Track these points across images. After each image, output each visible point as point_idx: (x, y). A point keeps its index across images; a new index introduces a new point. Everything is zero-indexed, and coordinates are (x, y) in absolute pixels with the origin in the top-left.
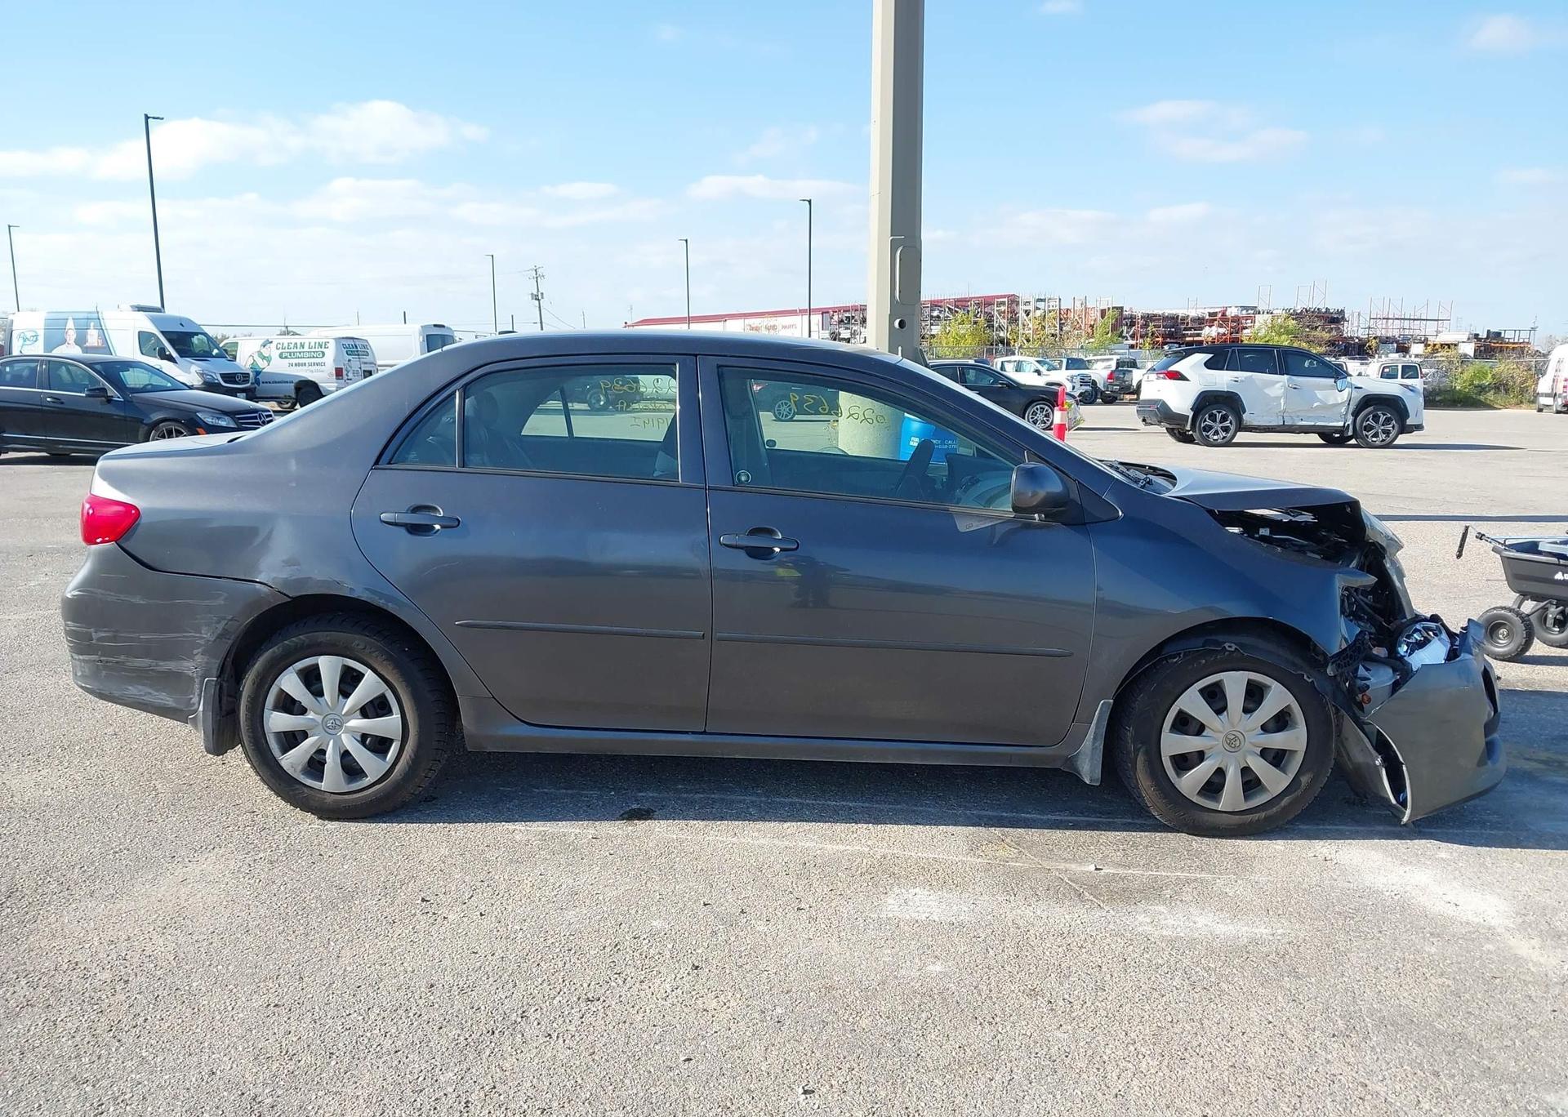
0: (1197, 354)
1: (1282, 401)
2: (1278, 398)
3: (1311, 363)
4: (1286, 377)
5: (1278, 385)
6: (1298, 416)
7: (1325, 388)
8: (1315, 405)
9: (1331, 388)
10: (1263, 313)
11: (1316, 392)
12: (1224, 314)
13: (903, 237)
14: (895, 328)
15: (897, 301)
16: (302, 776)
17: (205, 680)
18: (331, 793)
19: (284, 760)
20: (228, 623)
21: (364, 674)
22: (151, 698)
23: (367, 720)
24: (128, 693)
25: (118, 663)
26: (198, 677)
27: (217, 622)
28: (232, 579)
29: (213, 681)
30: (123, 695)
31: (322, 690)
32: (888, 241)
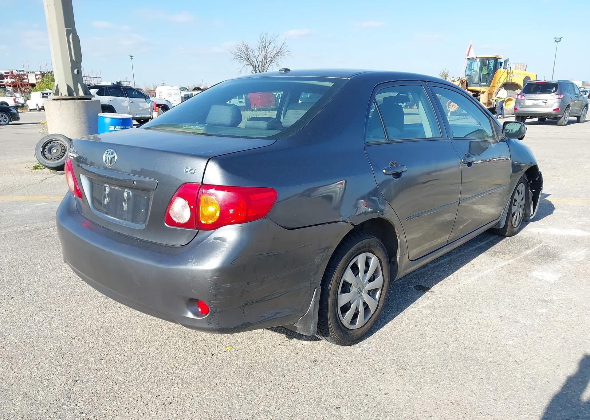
0: (92, 89)
1: (129, 108)
2: (127, 107)
3: (135, 93)
4: (128, 98)
5: (126, 102)
6: (135, 114)
7: (141, 102)
8: (140, 109)
9: (144, 102)
10: (30, 73)
11: (139, 104)
12: (12, 73)
13: (71, 29)
14: (74, 74)
15: (74, 60)
16: (350, 325)
17: (316, 290)
18: (360, 328)
19: (345, 320)
20: (329, 250)
21: (371, 258)
22: (279, 316)
23: (372, 282)
24: (263, 319)
25: (260, 301)
26: (310, 289)
27: (323, 252)
28: (328, 223)
29: (320, 288)
30: (259, 321)
31: (358, 274)
32: (64, 30)
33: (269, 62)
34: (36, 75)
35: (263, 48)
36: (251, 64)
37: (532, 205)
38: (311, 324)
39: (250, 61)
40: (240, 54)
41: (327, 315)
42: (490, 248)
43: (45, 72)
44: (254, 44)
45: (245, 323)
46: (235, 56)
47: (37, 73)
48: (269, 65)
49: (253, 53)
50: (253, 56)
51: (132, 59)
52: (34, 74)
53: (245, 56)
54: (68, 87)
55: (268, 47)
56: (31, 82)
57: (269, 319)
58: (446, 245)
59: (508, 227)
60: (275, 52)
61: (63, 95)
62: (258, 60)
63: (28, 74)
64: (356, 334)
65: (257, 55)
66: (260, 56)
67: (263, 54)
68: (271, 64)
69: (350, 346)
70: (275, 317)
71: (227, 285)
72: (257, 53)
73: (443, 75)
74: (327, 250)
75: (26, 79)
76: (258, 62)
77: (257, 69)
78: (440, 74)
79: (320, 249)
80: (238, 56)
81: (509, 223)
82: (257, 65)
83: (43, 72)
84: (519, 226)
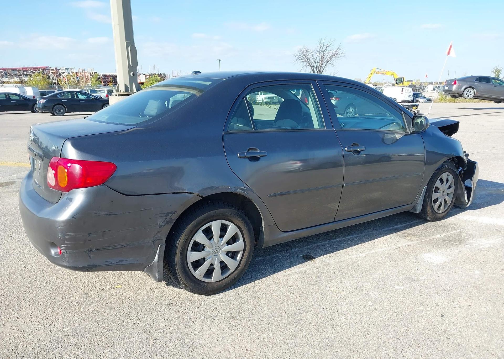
10: (142, 74)
13: (130, 42)
14: (131, 76)
15: (131, 66)
16: (204, 278)
17: (160, 246)
18: (216, 282)
19: (196, 274)
20: (172, 215)
21: (229, 226)
22: (123, 263)
23: (230, 245)
24: (107, 263)
25: (103, 249)
26: (154, 245)
27: (167, 216)
28: (173, 193)
29: (164, 245)
30: (104, 265)
31: (212, 237)
32: (125, 43)
33: (325, 63)
34: (146, 76)
35: (320, 51)
36: (310, 65)
37: (466, 194)
38: (156, 272)
39: (309, 63)
40: (301, 57)
41: (175, 267)
42: (405, 230)
43: (153, 74)
44: (313, 47)
45: (90, 264)
46: (297, 58)
47: (146, 74)
48: (326, 65)
49: (312, 55)
50: (313, 58)
51: (220, 62)
52: (145, 75)
53: (305, 58)
54: (126, 86)
55: (325, 50)
56: (142, 81)
57: (114, 264)
58: (333, 222)
59: (428, 212)
60: (331, 54)
61: (122, 92)
62: (316, 61)
63: (140, 75)
64: (210, 287)
65: (315, 57)
66: (318, 58)
67: (321, 57)
68: (327, 65)
69: (207, 296)
70: (120, 263)
71: (71, 234)
72: (315, 56)
73: (496, 72)
74: (171, 214)
75: (139, 79)
76: (317, 63)
77: (315, 69)
78: (493, 71)
79: (162, 214)
80: (299, 58)
81: (429, 209)
82: (315, 65)
83: (151, 74)
84: (447, 212)
